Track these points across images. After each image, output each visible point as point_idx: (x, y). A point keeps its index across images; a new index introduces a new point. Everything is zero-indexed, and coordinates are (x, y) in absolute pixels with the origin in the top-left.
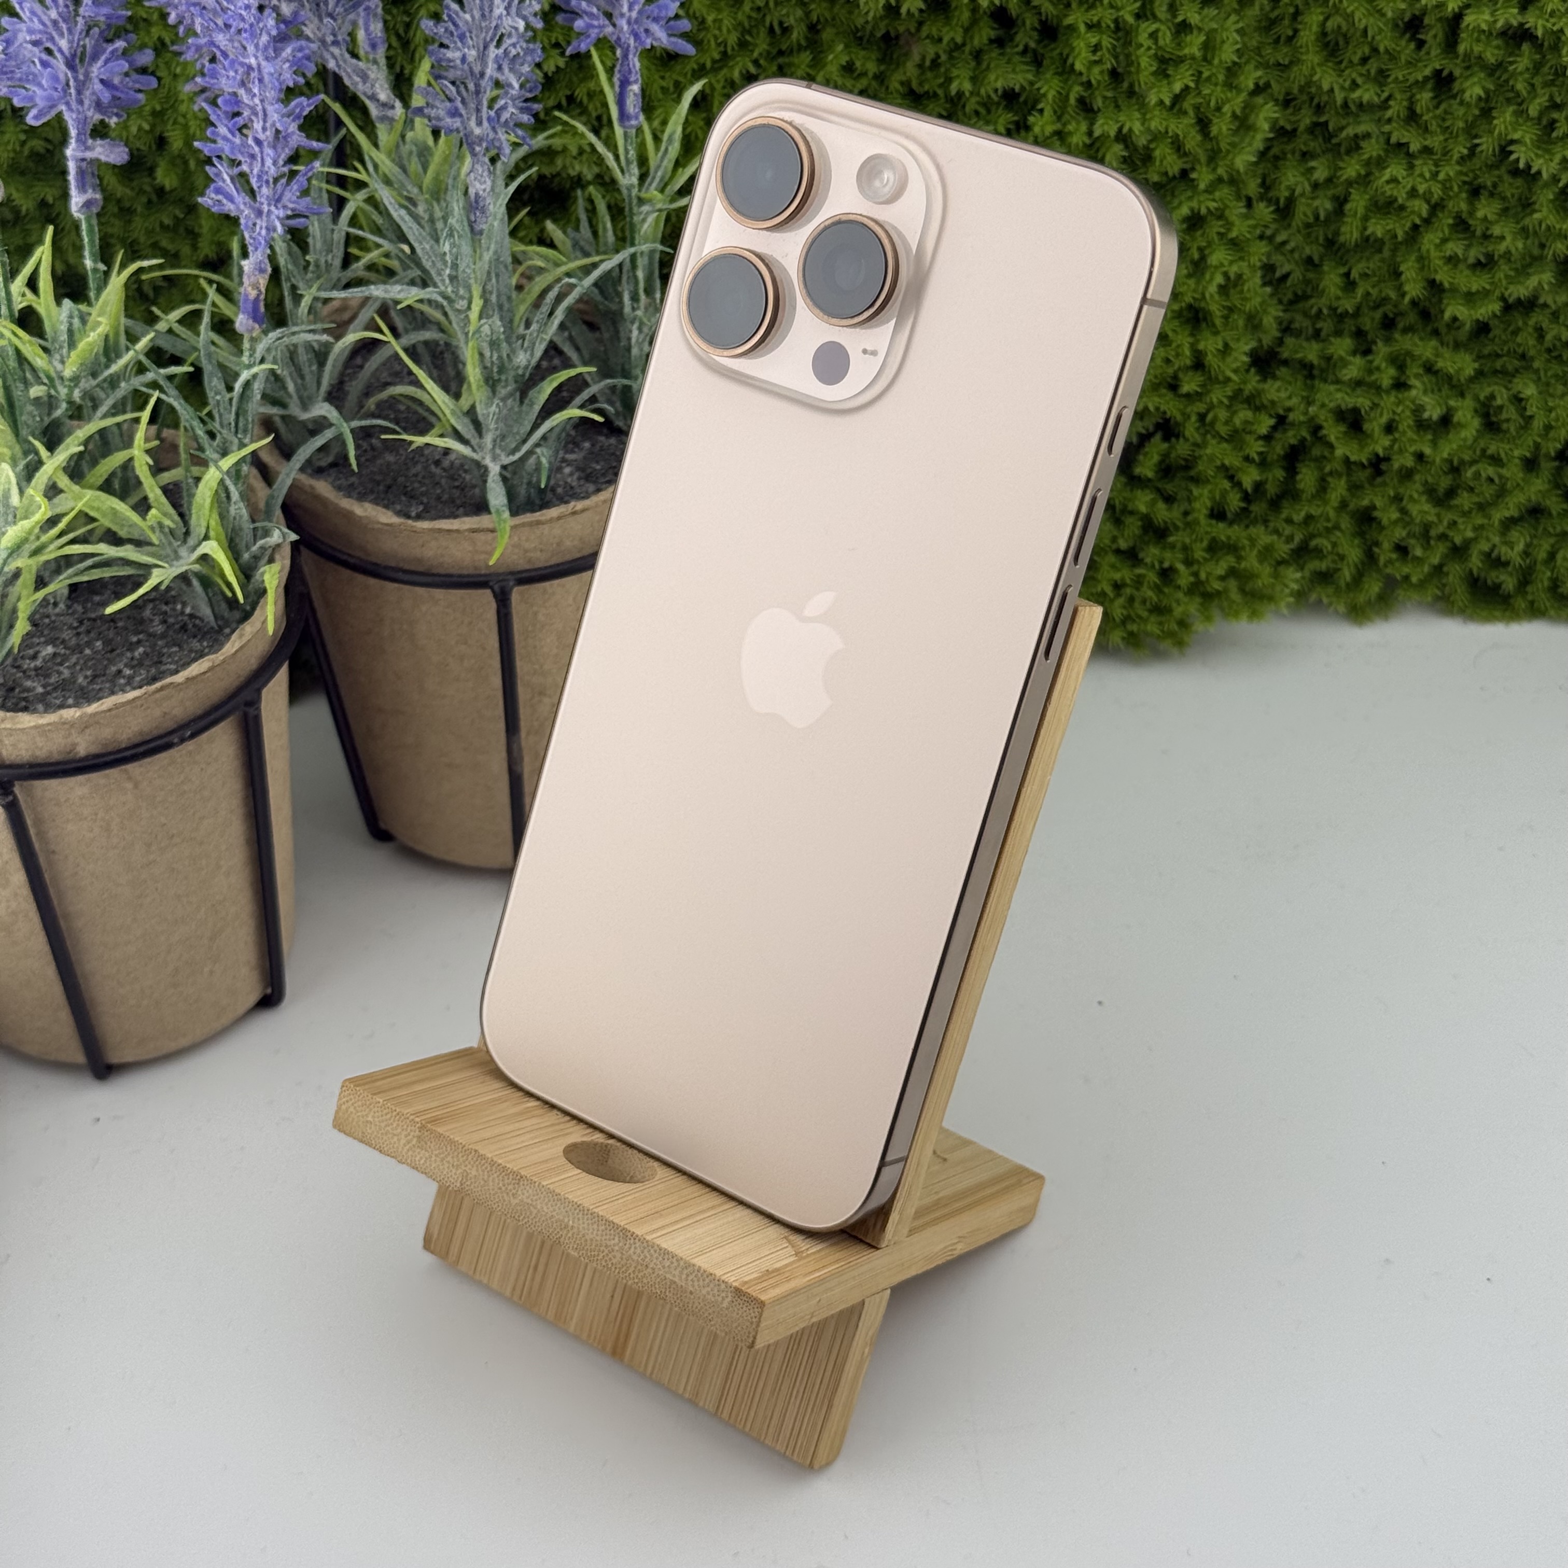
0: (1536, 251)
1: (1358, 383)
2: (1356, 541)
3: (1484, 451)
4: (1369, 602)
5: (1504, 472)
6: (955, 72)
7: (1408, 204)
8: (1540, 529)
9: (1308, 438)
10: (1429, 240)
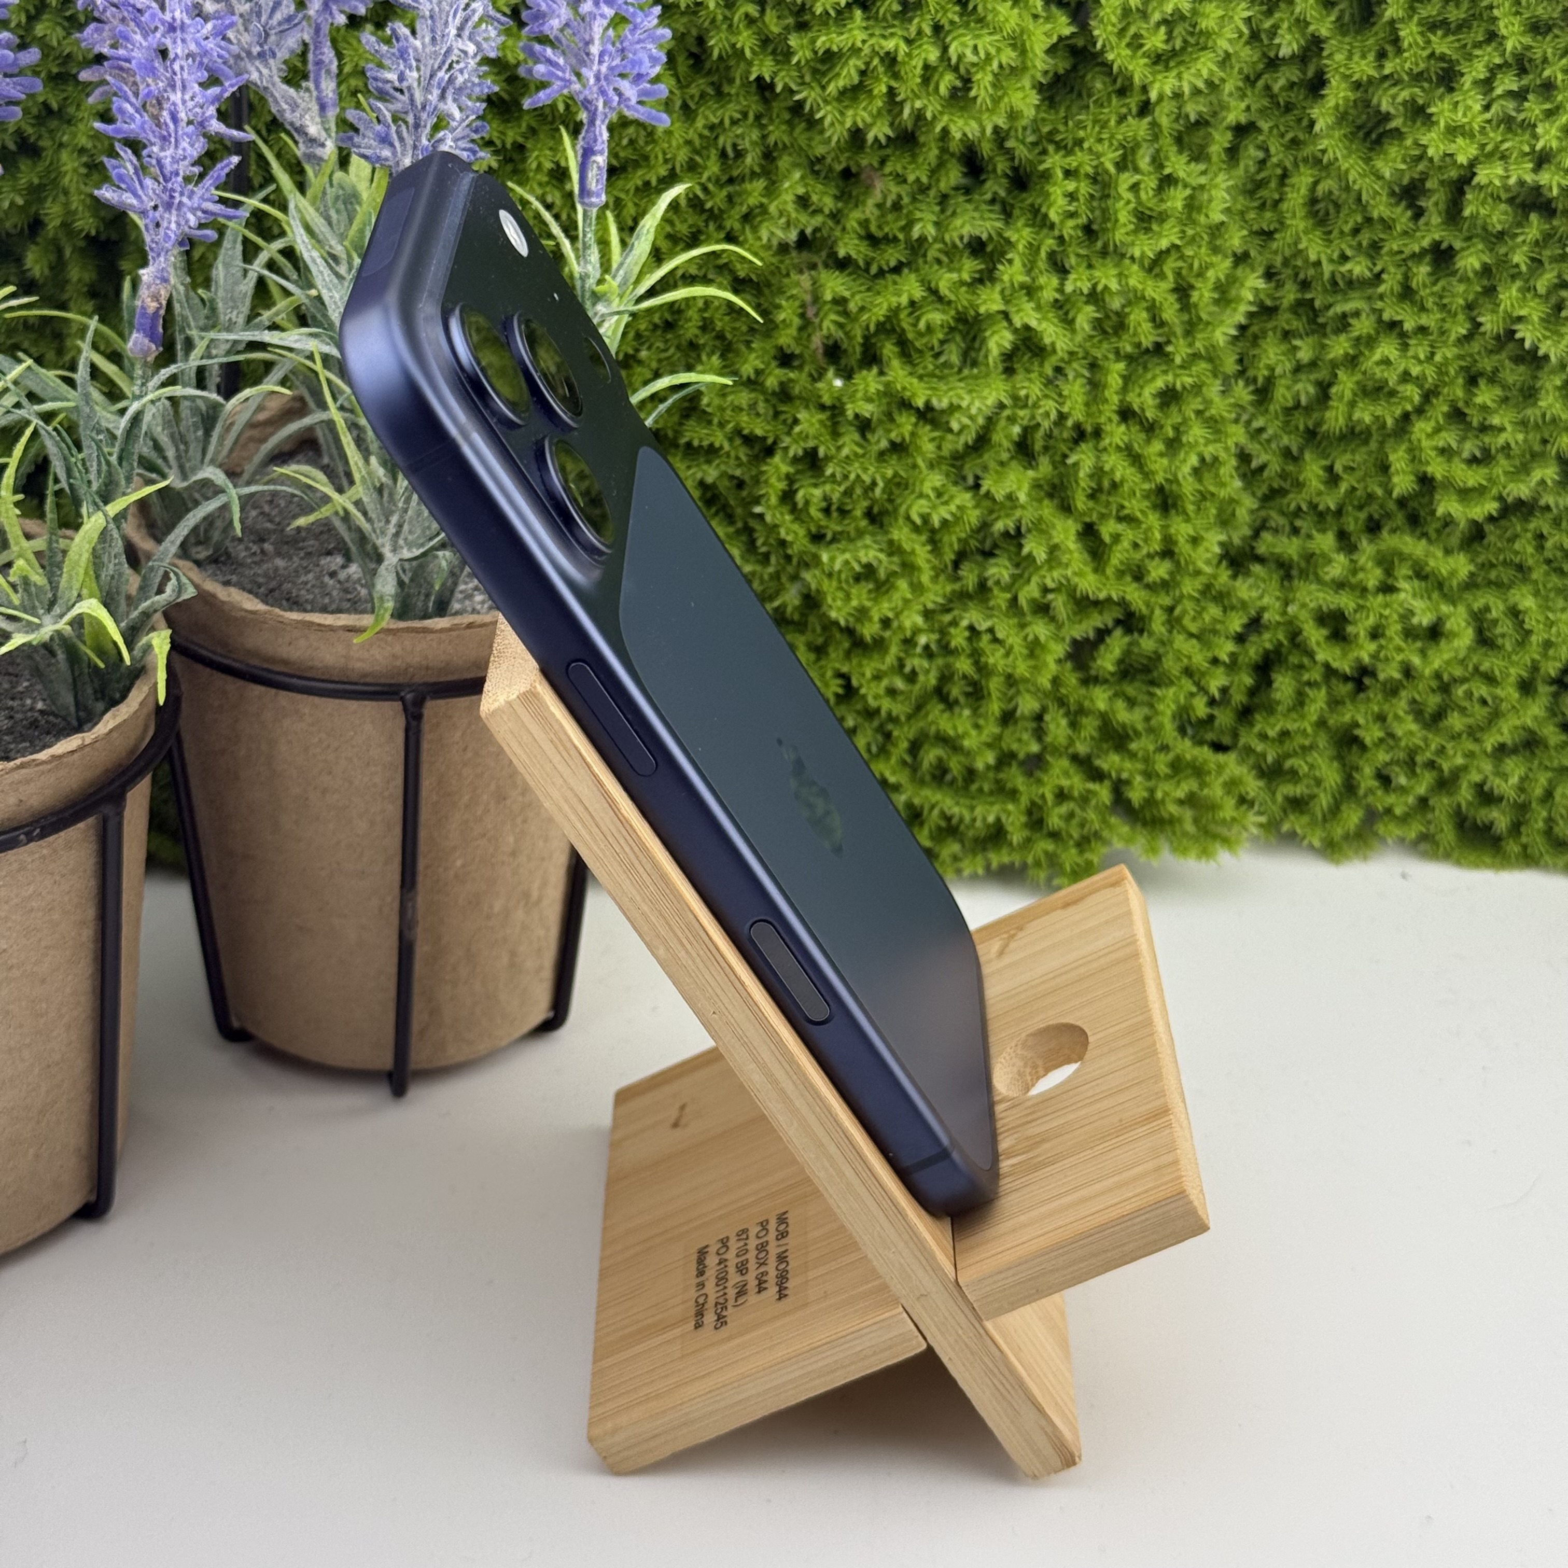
0: (1537, 447)
1: (1340, 585)
2: (1335, 764)
3: (1476, 669)
4: (1347, 837)
5: (1499, 692)
6: (918, 215)
7: (1400, 388)
8: (1536, 762)
9: (1285, 642)
10: (1421, 428)
